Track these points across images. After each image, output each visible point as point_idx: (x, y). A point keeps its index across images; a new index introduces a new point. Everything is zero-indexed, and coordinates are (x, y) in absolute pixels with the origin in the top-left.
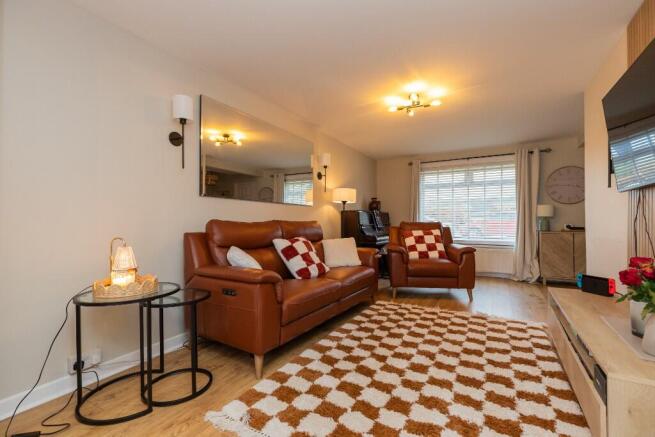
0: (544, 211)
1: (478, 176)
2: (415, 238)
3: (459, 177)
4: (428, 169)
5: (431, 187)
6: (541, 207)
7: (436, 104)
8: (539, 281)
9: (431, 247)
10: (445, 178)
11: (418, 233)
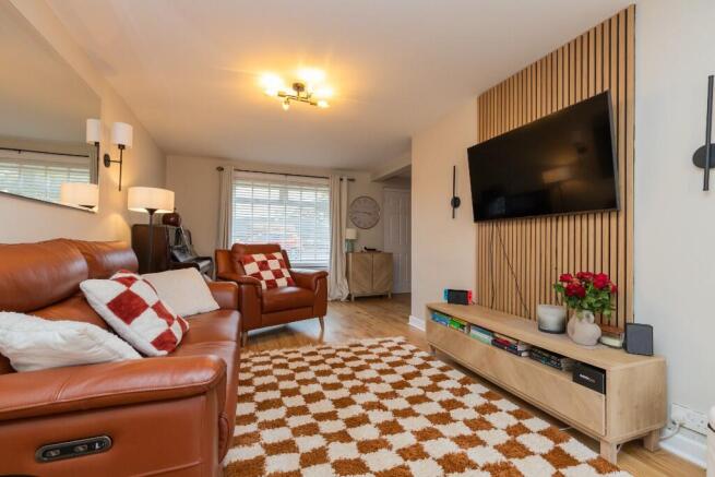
0: (350, 234)
1: (294, 195)
2: (258, 263)
3: (275, 194)
4: (242, 179)
5: (245, 201)
6: (349, 230)
7: (323, 105)
8: (349, 298)
9: (278, 274)
10: (261, 193)
11: (260, 257)
